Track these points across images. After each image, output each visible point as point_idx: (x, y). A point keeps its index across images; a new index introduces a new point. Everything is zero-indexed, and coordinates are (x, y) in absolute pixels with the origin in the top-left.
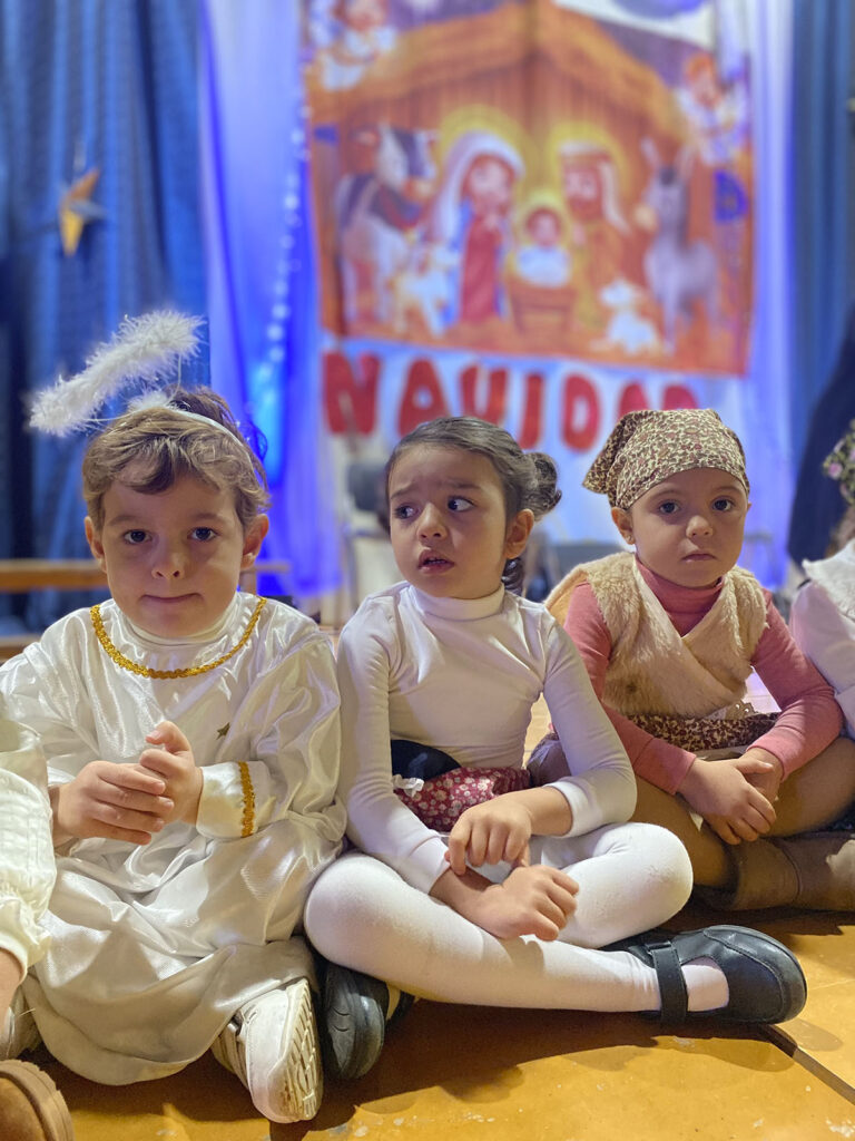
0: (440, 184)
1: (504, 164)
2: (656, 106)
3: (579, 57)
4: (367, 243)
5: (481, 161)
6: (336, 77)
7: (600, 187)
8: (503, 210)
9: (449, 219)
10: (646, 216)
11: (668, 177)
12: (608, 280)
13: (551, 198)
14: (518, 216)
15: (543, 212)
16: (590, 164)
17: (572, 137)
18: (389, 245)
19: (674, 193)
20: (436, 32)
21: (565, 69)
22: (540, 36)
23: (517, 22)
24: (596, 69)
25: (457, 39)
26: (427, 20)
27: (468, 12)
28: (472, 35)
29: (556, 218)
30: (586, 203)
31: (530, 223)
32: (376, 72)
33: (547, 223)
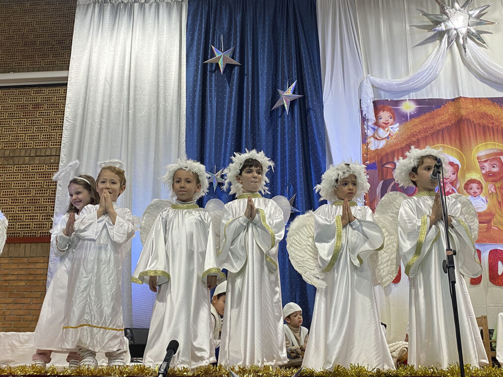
6: (373, 145)
14: (461, 184)
15: (472, 181)
17: (483, 149)
21: (476, 122)
22: (464, 112)
23: (451, 109)
24: (492, 118)
25: (426, 120)
26: (412, 116)
27: (430, 110)
28: (432, 118)
29: (479, 183)
30: (494, 174)
31: (467, 186)
32: (392, 141)
33: (474, 186)
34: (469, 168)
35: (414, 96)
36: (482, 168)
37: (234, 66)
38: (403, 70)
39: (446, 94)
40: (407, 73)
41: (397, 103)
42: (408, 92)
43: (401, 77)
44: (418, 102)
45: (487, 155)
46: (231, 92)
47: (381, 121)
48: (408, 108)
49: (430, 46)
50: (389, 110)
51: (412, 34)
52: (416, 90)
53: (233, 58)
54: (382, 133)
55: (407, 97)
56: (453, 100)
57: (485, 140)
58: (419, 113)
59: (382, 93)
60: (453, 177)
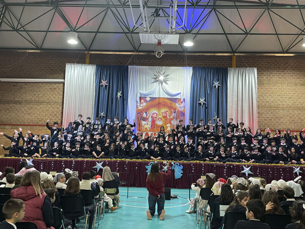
0: (149, 117)
1: (156, 113)
2: (173, 106)
3: (165, 102)
4: (142, 123)
5: (154, 114)
6: (140, 108)
7: (167, 115)
8: (156, 118)
9: (150, 119)
10: (171, 117)
11: (175, 113)
12: (168, 124)
13: (160, 117)
14: (157, 118)
15: (160, 118)
16: (166, 112)
17: (163, 110)
18: (144, 123)
19: (176, 114)
20: (149, 102)
21: (163, 103)
22: (160, 101)
23: (158, 100)
24: (166, 103)
25: (151, 102)
26: (149, 101)
27: (153, 100)
28: (153, 102)
29: (161, 118)
30: (165, 116)
31: (158, 119)
32: (143, 107)
33: (160, 119)
34: (159, 115)
35: (150, 96)
36: (163, 115)
37: (107, 85)
38: (148, 89)
39: (157, 96)
40: (149, 90)
41: (146, 98)
42: (148, 95)
43: (147, 91)
44: (150, 98)
45: (164, 112)
46: (106, 92)
47: (141, 102)
48: (148, 99)
49: (155, 83)
50: (144, 99)
51: (151, 80)
52: (150, 95)
53: (107, 83)
54: (142, 105)
55: (148, 96)
56: (158, 98)
57: (164, 108)
58: (150, 100)
59: (142, 95)
60: (156, 116)
